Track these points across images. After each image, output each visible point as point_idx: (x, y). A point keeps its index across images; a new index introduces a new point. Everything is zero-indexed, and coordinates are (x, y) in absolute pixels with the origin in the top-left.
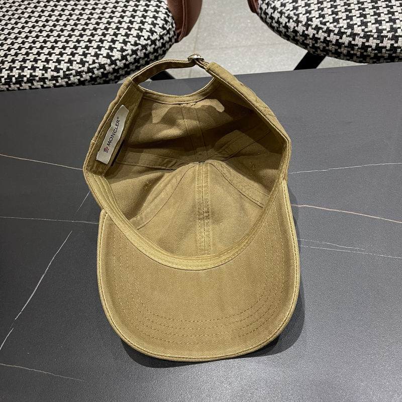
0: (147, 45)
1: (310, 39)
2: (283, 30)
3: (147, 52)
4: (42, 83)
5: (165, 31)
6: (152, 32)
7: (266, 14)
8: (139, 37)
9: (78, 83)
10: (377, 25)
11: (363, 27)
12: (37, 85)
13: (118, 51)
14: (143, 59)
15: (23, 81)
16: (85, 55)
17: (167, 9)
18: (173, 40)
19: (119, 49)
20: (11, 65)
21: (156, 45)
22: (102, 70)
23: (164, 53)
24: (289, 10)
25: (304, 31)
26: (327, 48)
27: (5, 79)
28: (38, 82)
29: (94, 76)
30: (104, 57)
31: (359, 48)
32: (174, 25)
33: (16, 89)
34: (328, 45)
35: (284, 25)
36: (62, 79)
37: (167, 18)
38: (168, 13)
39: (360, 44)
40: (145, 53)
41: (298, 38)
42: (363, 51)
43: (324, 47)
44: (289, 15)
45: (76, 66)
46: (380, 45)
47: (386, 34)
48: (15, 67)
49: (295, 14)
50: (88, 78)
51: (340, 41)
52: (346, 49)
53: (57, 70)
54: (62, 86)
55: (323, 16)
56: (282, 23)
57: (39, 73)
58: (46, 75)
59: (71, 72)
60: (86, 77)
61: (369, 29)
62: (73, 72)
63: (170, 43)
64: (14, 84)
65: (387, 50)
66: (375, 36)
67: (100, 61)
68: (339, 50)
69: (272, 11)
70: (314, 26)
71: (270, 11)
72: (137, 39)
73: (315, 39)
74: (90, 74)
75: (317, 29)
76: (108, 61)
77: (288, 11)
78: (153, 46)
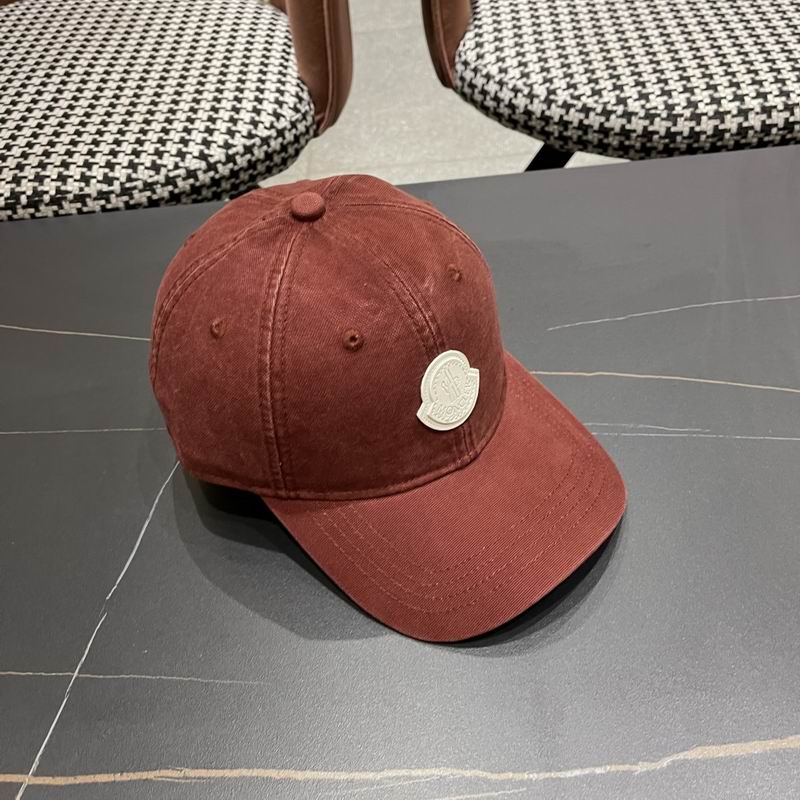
0: (269, 137)
1: (556, 123)
2: (506, 112)
3: (270, 150)
4: (79, 205)
5: (299, 116)
6: (277, 116)
7: (472, 86)
8: (255, 123)
9: (146, 204)
10: (665, 98)
11: (643, 102)
12: (70, 208)
13: (219, 146)
14: (263, 161)
15: (42, 201)
16: (159, 154)
17: (299, 78)
18: (311, 132)
19: (221, 143)
20: (16, 175)
21: (284, 138)
22: (191, 181)
23: (297, 152)
24: (513, 78)
25: (543, 112)
26: (585, 138)
27: (6, 199)
28: (71, 202)
29: (177, 191)
30: (194, 157)
31: (638, 136)
32: (312, 106)
33: (27, 216)
34: (586, 133)
35: (507, 102)
36: (117, 196)
37: (300, 94)
38: (302, 85)
39: (640, 130)
40: (266, 153)
41: (532, 123)
42: (645, 140)
43: (580, 137)
44: (515, 86)
45: (143, 174)
46: (673, 129)
47: (681, 112)
48: (25, 177)
49: (525, 84)
50: (166, 195)
51: (607, 125)
52: (617, 137)
53: (108, 180)
54: (117, 209)
55: (574, 86)
56: (503, 100)
57: (73, 187)
58: (87, 190)
59: (134, 184)
60: (163, 192)
61: (653, 104)
62: (139, 184)
63: (307, 137)
64: (24, 207)
65: (684, 138)
66: (664, 115)
67: (187, 165)
68: (605, 141)
69: (484, 81)
70: (560, 103)
71: (479, 81)
72: (251, 127)
73: (564, 124)
74: (170, 188)
75: (567, 106)
76: (203, 165)
77: (514, 81)
78: (280, 140)
